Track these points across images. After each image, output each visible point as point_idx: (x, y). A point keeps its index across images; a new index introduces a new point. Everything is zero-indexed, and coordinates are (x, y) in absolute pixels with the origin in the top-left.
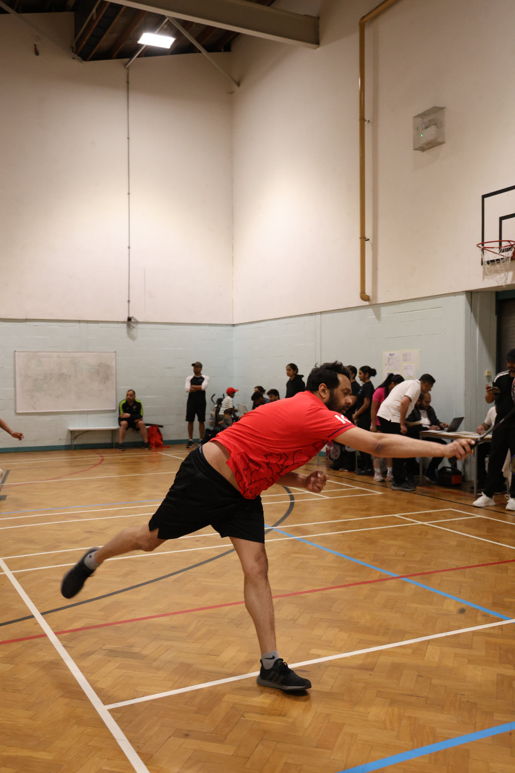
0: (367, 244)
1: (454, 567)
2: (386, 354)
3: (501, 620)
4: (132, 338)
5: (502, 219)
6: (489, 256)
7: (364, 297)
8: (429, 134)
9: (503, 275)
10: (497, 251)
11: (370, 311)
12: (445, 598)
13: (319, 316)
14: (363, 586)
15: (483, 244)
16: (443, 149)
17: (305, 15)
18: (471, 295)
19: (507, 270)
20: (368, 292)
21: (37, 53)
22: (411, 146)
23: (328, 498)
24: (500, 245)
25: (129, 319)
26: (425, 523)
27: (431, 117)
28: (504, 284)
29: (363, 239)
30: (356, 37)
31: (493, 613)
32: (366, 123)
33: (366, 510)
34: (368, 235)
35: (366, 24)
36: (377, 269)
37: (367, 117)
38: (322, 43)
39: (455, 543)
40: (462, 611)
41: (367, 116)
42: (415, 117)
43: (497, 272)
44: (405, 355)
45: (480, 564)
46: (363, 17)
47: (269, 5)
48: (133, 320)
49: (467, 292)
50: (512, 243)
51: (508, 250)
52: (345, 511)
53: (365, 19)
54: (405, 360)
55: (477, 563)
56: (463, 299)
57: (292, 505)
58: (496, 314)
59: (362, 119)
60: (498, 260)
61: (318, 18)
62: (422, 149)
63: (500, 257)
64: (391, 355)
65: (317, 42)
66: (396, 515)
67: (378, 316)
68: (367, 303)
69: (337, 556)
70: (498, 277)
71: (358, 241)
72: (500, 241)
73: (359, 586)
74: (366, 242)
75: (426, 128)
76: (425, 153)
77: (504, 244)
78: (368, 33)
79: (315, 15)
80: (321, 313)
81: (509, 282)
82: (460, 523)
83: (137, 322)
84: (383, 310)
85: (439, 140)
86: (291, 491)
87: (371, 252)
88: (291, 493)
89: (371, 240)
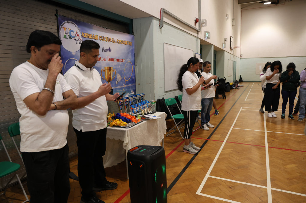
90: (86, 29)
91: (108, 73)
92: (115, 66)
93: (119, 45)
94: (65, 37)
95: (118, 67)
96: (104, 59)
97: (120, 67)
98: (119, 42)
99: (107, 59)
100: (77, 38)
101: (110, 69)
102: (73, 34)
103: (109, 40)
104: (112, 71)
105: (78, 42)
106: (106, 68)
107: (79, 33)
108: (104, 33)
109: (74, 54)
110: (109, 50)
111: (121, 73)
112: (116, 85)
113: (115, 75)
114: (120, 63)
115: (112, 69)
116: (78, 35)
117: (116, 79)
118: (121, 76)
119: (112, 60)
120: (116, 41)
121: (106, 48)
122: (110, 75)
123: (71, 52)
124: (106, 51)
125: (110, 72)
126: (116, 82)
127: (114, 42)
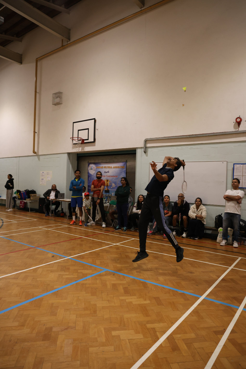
0: (36, 134)
1: (54, 243)
2: (41, 172)
3: (65, 258)
5: (79, 130)
6: (74, 142)
7: (34, 152)
8: (57, 100)
9: (78, 148)
10: (77, 140)
11: (36, 157)
12: (49, 253)
13: (18, 158)
14: (21, 251)
15: (73, 137)
16: (62, 105)
17: (17, 53)
18: (69, 154)
19: (80, 147)
20: (36, 150)
22: (51, 103)
23: (17, 222)
24: (78, 139)
26: (49, 229)
27: (58, 95)
28: (78, 151)
29: (35, 132)
30: (35, 64)
31: (63, 256)
32: (37, 93)
33: (29, 226)
34: (36, 131)
35: (38, 61)
36: (39, 143)
37: (37, 91)
38: (23, 63)
39: (57, 235)
40: (53, 256)
42: (53, 94)
43: (76, 147)
44: (47, 173)
45: (63, 241)
46: (37, 58)
47: (4, 46)
49: (68, 153)
50: (81, 139)
51: (80, 140)
52: (22, 226)
53: (38, 59)
54: (47, 175)
55: (62, 241)
56: (66, 155)
57: (2, 225)
58: (77, 161)
60: (77, 143)
61: (22, 55)
62: (55, 105)
63: (78, 143)
64: (43, 172)
65: (21, 63)
66: (39, 227)
67: (39, 159)
68: (35, 154)
69: (15, 242)
70: (77, 149)
71: (33, 133)
72: (78, 138)
73: (20, 251)
74: (36, 133)
75: (57, 98)
76: (56, 106)
77: (79, 138)
78: (38, 63)
79: (21, 53)
80: (19, 157)
81: (80, 151)
82: (60, 229)
84: (41, 157)
85: (60, 103)
86: (3, 220)
87: (37, 137)
88: (3, 221)
89: (37, 133)
90: (98, 165)
91: (106, 182)
92: (110, 179)
93: (114, 169)
94: (90, 169)
95: (113, 180)
96: (105, 176)
97: (114, 180)
98: (114, 168)
99: (106, 176)
100: (94, 169)
101: (107, 181)
102: (92, 168)
103: (109, 167)
104: (109, 182)
105: (94, 170)
106: (106, 180)
107: (95, 167)
108: (107, 165)
109: (92, 175)
110: (108, 172)
111: (115, 183)
112: (111, 189)
113: (111, 183)
114: (114, 178)
115: (109, 180)
116: (94, 168)
117: (112, 185)
118: (115, 185)
119: (109, 176)
120: (112, 167)
121: (107, 171)
122: (108, 183)
123: (91, 174)
124: (106, 172)
125: (107, 182)
126: (112, 187)
127: (111, 168)
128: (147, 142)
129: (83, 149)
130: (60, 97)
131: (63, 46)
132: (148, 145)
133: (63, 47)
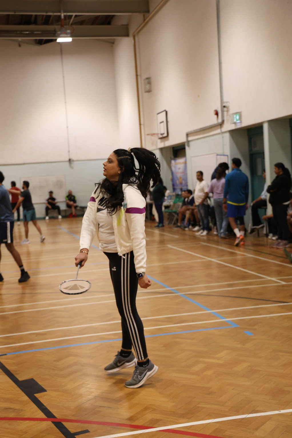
0: (142, 126)
4: (72, 167)
5: (160, 123)
8: (149, 86)
16: (152, 93)
21: (20, 46)
22: (144, 91)
25: (70, 160)
27: (149, 80)
29: (140, 124)
30: (133, 41)
34: (142, 123)
41: (139, 74)
42: (145, 79)
46: (134, 33)
48: (71, 160)
49: (159, 149)
53: (134, 35)
56: (158, 151)
59: (137, 75)
61: (128, 25)
65: (127, 35)
71: (138, 126)
75: (147, 84)
76: (149, 93)
78: (136, 38)
83: (73, 161)
85: (151, 90)
87: (143, 130)
90: (176, 160)
91: (180, 180)
92: (181, 176)
96: (179, 173)
98: (182, 163)
103: (180, 163)
106: (179, 178)
108: (179, 160)
110: (180, 168)
115: (181, 178)
119: (181, 173)
128: (189, 135)
129: (164, 144)
130: (149, 83)
131: (144, 20)
132: (190, 138)
133: (145, 22)
